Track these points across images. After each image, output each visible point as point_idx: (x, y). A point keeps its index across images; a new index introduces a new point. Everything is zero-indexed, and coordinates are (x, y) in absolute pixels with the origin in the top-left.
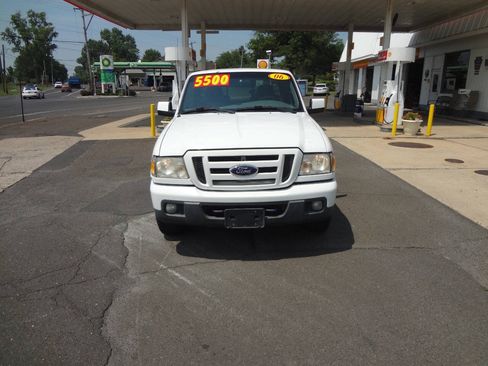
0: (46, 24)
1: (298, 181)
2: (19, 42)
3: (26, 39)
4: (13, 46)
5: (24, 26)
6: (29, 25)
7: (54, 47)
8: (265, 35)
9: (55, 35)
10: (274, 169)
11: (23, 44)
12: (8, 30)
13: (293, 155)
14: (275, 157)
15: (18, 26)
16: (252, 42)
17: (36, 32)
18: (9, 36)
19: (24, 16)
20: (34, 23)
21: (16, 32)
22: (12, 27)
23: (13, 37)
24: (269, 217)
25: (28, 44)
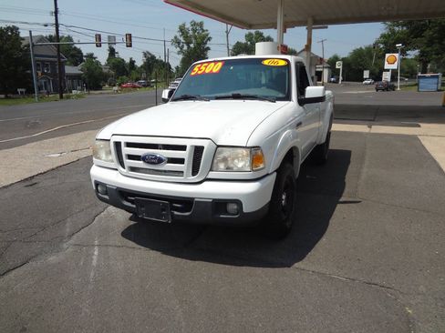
0: (203, 31)
1: (209, 177)
2: (183, 46)
3: (188, 44)
4: (178, 49)
5: (188, 33)
6: (191, 33)
7: (208, 49)
8: (397, 29)
9: (209, 39)
10: (181, 161)
11: (185, 48)
12: (176, 37)
13: (203, 148)
14: (183, 148)
15: (183, 33)
16: (383, 36)
17: (196, 38)
18: (176, 42)
19: (188, 26)
20: (194, 31)
21: (182, 39)
22: (178, 34)
23: (179, 43)
24: (176, 213)
25: (189, 47)
